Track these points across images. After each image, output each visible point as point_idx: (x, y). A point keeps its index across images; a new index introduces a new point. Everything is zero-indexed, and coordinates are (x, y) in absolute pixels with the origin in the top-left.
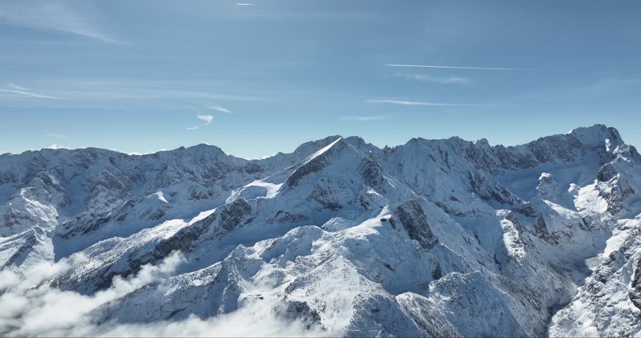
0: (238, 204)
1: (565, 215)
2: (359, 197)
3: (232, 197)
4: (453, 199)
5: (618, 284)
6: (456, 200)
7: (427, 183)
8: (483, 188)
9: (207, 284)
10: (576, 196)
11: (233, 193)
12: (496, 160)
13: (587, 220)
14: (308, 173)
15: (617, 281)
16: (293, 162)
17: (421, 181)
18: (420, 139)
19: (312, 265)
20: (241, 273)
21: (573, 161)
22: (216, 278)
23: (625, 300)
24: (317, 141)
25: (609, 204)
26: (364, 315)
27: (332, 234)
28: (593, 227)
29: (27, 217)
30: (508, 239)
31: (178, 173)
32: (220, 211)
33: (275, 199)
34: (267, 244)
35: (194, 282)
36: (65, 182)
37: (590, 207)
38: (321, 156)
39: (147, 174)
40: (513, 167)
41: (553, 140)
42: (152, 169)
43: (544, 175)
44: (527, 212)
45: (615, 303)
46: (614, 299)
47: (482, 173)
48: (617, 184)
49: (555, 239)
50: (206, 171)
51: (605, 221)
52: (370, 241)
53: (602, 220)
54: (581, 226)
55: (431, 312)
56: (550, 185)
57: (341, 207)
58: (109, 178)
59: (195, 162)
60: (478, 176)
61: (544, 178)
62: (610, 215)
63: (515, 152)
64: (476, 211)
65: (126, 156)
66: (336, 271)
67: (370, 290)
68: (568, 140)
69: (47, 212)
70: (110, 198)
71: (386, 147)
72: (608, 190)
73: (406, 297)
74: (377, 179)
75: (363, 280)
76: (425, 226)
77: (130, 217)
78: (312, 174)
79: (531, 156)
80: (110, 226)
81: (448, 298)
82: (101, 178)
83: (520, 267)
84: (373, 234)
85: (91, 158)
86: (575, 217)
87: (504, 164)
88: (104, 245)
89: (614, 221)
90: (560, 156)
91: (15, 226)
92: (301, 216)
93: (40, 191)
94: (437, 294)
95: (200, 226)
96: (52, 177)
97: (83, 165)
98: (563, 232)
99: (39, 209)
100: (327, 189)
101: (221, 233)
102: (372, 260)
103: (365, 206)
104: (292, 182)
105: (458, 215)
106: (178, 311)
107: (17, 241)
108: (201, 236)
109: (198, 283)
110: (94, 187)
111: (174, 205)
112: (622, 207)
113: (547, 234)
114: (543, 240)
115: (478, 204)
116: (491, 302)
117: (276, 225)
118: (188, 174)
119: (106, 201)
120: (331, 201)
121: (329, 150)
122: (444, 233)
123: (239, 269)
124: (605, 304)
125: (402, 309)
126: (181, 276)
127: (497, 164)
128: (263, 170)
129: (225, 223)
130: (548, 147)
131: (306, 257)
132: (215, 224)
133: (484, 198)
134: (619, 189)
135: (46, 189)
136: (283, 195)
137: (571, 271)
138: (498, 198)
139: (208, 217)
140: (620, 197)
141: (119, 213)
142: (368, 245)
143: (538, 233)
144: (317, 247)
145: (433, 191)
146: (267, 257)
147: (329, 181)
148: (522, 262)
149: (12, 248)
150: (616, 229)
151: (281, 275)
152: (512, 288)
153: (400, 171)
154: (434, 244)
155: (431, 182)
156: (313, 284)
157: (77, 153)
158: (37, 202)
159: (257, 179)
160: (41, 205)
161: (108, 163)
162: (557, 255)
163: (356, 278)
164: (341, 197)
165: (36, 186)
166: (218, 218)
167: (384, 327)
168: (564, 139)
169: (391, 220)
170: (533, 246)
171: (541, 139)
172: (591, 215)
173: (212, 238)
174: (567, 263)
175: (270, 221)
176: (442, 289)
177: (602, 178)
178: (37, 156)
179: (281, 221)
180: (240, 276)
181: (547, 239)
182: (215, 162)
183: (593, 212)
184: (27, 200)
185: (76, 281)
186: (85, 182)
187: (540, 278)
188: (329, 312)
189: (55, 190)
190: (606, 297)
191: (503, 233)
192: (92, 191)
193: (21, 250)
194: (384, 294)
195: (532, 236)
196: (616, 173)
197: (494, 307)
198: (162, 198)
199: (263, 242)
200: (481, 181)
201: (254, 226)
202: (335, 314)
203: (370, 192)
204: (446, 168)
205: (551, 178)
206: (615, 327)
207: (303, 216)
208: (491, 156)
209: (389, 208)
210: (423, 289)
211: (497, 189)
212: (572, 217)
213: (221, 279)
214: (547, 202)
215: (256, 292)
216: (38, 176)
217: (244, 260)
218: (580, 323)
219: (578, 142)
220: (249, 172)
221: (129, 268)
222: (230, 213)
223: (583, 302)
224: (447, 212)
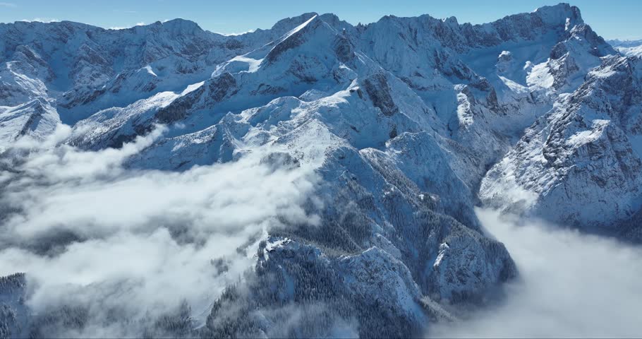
0: (224, 77)
1: (516, 90)
2: (332, 71)
3: (218, 71)
4: (418, 75)
5: (537, 143)
6: (420, 75)
7: (395, 60)
8: (446, 65)
9: (207, 142)
10: (528, 73)
11: (218, 68)
12: (463, 37)
13: (534, 94)
14: (286, 49)
15: (537, 140)
16: (271, 39)
17: (390, 57)
18: (392, 17)
19: (291, 128)
20: (233, 134)
21: (533, 39)
22: (213, 138)
23: (539, 154)
24: (294, 18)
25: (555, 80)
26: (333, 160)
27: (308, 103)
28: (538, 100)
29: (19, 90)
30: (461, 110)
31: (157, 48)
32: (209, 84)
33: (256, 73)
34: (252, 112)
35: (195, 140)
36: (47, 56)
37: (539, 83)
38: (297, 34)
39: (126, 49)
40: (477, 45)
41: (517, 18)
42: (130, 44)
43: (504, 53)
44: (482, 87)
45: (532, 157)
46: (531, 155)
47: (447, 50)
48: (565, 61)
49: (504, 111)
50: (185, 46)
51: (549, 95)
52: (341, 108)
53: (547, 94)
54: (528, 99)
55: (385, 161)
56: (508, 63)
57: (316, 81)
58: (90, 53)
59: (173, 38)
60: (442, 53)
61: (503, 55)
62: (554, 89)
63: (481, 31)
64: (437, 85)
65: (103, 30)
66: (312, 130)
67: (338, 143)
68: (532, 19)
69: (36, 86)
70: (94, 72)
71: (360, 24)
72: (557, 67)
73: (367, 151)
74: (349, 55)
75: (333, 136)
76: (388, 97)
77: (123, 90)
78: (290, 50)
79: (496, 34)
80: (107, 97)
81: (399, 152)
82: (83, 53)
83: (467, 132)
84: (343, 103)
85: (67, 32)
86: (524, 91)
87: (469, 42)
88: (106, 113)
89: (556, 95)
90: (522, 35)
91: (9, 98)
92: (280, 89)
93: (24, 65)
94: (391, 149)
95: (192, 96)
96: (33, 51)
97: (61, 39)
98: (512, 105)
99: (28, 82)
100: (304, 64)
101: (211, 103)
102: (341, 123)
103: (337, 80)
104: (272, 57)
105: (420, 90)
106: (185, 163)
107: (26, 109)
108: (193, 105)
109: (198, 141)
110: (77, 62)
111: (163, 78)
112: (565, 82)
113: (497, 106)
114: (492, 112)
115: (440, 79)
116: (432, 154)
117: (258, 96)
118: (167, 49)
119: (91, 76)
120: (307, 76)
121: (305, 28)
122: (405, 104)
123: (231, 131)
124: (525, 158)
125: (362, 157)
126: (183, 136)
127: (464, 42)
128: (243, 46)
129: (213, 94)
130: (512, 26)
131: (287, 122)
132: (205, 94)
133: (447, 74)
134: (566, 67)
135: (30, 63)
136: (264, 69)
137: (512, 137)
138: (458, 74)
139: (198, 89)
140: (565, 73)
141: (113, 85)
142: (339, 111)
143: (489, 105)
144: (296, 114)
145: (401, 67)
146: (254, 122)
147: (305, 57)
148: (469, 129)
149: (23, 116)
150: (556, 102)
151: (267, 136)
152: (457, 149)
153: (372, 48)
154: (394, 112)
155: (400, 58)
156: (294, 141)
157: (52, 27)
158: (24, 75)
159: (239, 54)
160: (28, 79)
161: (86, 38)
162: (503, 125)
163: (327, 134)
164: (316, 71)
165: (19, 60)
166: (208, 90)
167: (347, 168)
168: (528, 18)
169: (358, 91)
170: (483, 117)
171: (507, 18)
172: (539, 89)
173: (203, 107)
174: (511, 131)
175: (254, 93)
176: (395, 145)
177: (554, 56)
178: (11, 29)
179: (263, 93)
180: (232, 137)
181: (496, 111)
182: (192, 38)
183: (541, 88)
184: (15, 74)
185: (90, 143)
186: (66, 57)
187: (483, 141)
188: (306, 159)
189: (38, 64)
190: (526, 153)
191: (458, 105)
192: (75, 66)
193: (32, 117)
194: (349, 146)
195: (483, 109)
196: (566, 51)
197: (434, 158)
198: (151, 72)
199: (249, 110)
200: (445, 59)
201: (239, 97)
202: (311, 160)
203: (342, 67)
204: (414, 46)
205: (509, 56)
206: (528, 175)
207: (282, 89)
208: (458, 34)
209: (357, 81)
210: (381, 146)
211: (458, 66)
212: (521, 92)
213: (217, 139)
214: (502, 78)
215: (246, 148)
216: (19, 50)
217: (233, 124)
218: (505, 174)
219: (541, 20)
220: (231, 48)
221: (135, 132)
222: (217, 85)
223: (510, 158)
224: (411, 86)
